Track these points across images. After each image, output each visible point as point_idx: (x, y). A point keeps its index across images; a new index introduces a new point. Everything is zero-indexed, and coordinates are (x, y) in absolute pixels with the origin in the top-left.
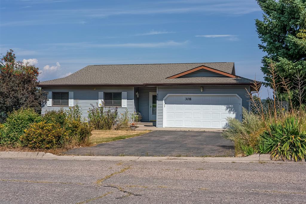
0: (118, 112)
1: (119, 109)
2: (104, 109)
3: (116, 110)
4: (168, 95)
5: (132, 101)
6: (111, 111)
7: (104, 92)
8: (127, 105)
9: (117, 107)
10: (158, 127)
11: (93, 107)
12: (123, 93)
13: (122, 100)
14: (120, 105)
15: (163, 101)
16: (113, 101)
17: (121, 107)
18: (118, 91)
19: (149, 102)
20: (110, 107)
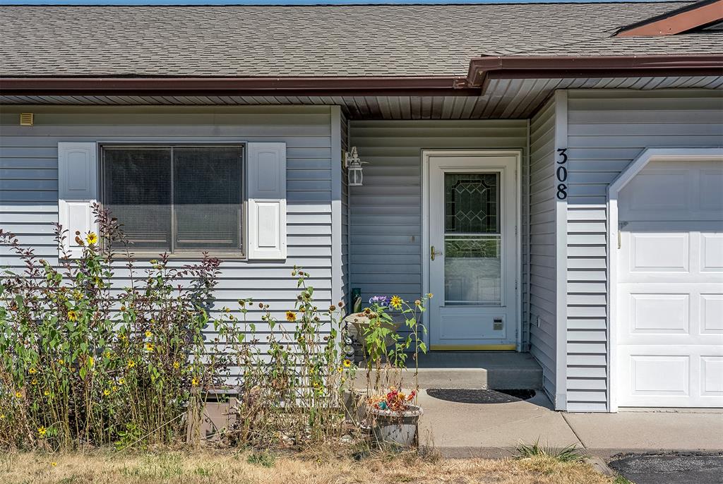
0: (215, 294)
1: (225, 273)
2: (117, 273)
3: (207, 283)
4: (653, 155)
5: (326, 208)
6: (170, 288)
7: (101, 145)
8: (285, 241)
9: (213, 254)
10: (570, 407)
11: (22, 262)
12: (252, 148)
13: (251, 202)
14: (235, 238)
15: (613, 204)
16: (179, 217)
17: (238, 254)
18: (216, 133)
19: (420, 223)
20: (165, 260)
